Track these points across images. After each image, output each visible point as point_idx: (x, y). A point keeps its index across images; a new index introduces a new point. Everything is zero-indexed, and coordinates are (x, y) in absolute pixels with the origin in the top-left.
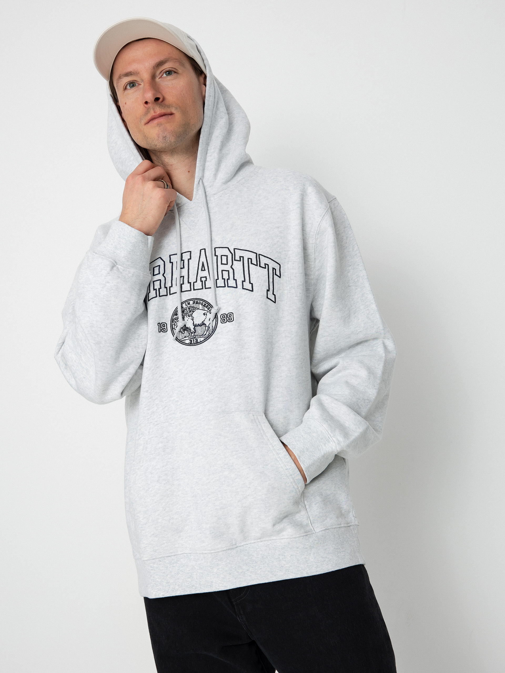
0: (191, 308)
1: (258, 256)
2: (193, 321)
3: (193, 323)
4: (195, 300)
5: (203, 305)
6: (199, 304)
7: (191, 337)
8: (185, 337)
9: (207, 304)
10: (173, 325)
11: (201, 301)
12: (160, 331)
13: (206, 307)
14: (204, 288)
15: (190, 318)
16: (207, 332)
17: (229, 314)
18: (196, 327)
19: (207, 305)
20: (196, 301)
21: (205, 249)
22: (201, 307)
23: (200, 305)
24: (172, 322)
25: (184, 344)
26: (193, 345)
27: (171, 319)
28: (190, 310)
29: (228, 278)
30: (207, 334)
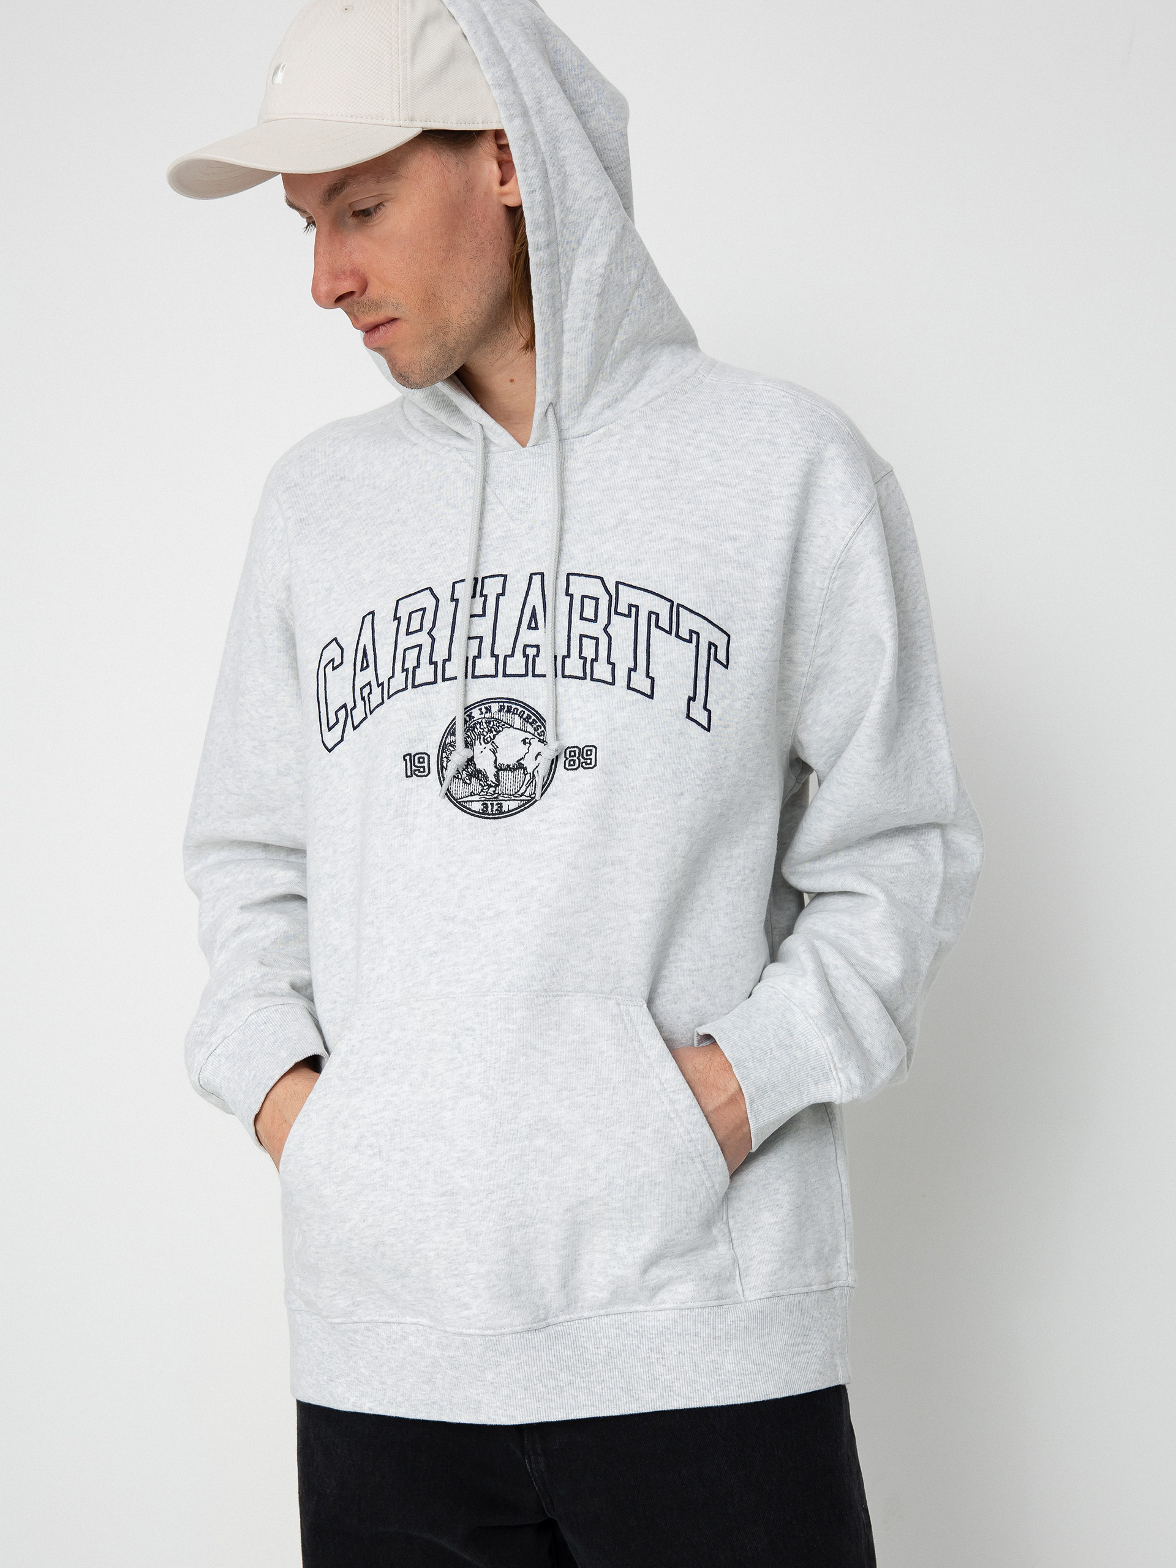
0: (493, 721)
1: (676, 609)
2: (495, 756)
3: (495, 762)
4: (504, 702)
5: (525, 716)
6: (513, 713)
7: (486, 796)
8: (472, 794)
9: (533, 717)
10: (445, 760)
11: (518, 707)
12: (409, 774)
13: (531, 724)
14: (530, 673)
15: (489, 746)
16: (527, 787)
17: (586, 748)
18: (500, 772)
19: (534, 720)
20: (508, 707)
21: (542, 574)
22: (517, 721)
23: (516, 716)
24: (443, 752)
25: (467, 811)
26: (490, 816)
27: (441, 744)
28: (491, 726)
29: (594, 658)
30: (527, 794)
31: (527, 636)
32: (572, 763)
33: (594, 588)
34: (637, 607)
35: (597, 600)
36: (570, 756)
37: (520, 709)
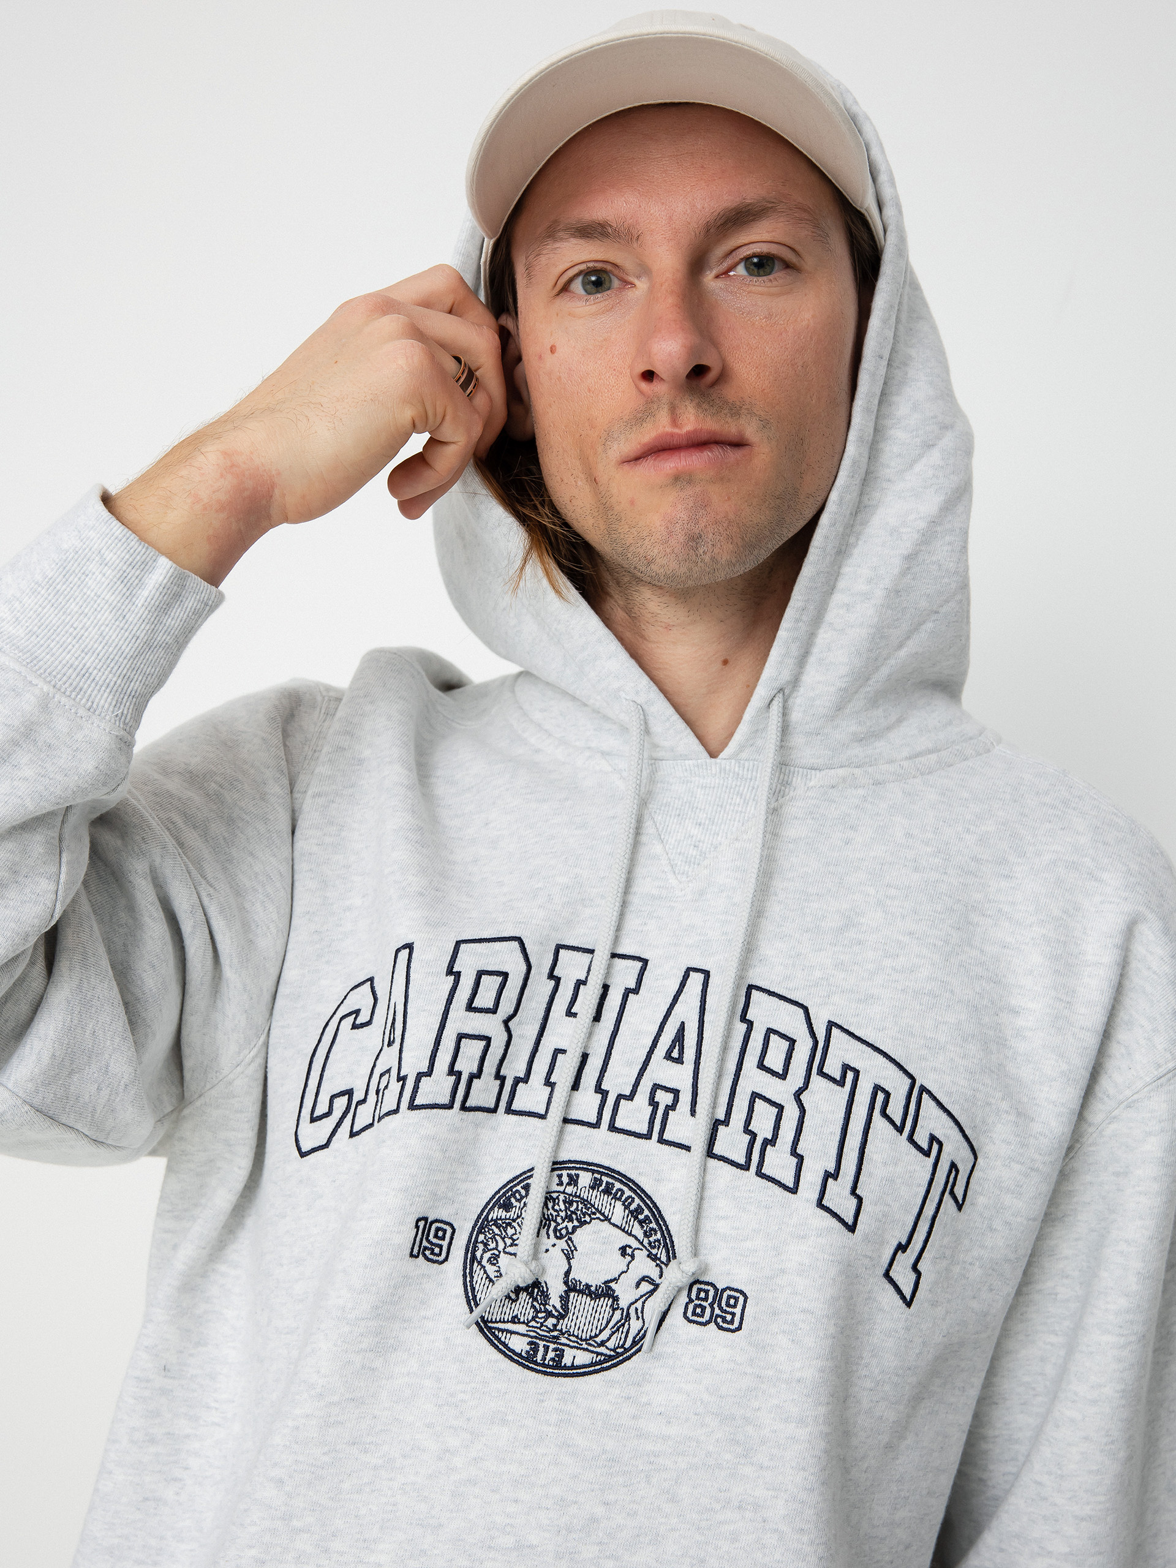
0: (577, 1202)
1: (918, 1092)
2: (569, 1263)
3: (567, 1273)
4: (602, 1174)
5: (632, 1207)
6: (615, 1198)
7: (538, 1331)
8: (515, 1320)
9: (646, 1212)
10: (481, 1246)
11: (625, 1189)
12: (415, 1252)
13: (641, 1222)
14: (655, 1136)
15: (562, 1244)
16: (613, 1333)
17: (728, 1292)
18: (572, 1295)
19: (647, 1217)
20: (607, 1183)
21: (707, 974)
22: (618, 1213)
23: (619, 1204)
24: (480, 1232)
25: (501, 1346)
26: (538, 1368)
27: (479, 1217)
28: (572, 1209)
29: (770, 1138)
30: (610, 1344)
31: (662, 1071)
32: (698, 1310)
33: (791, 1021)
34: (857, 1073)
35: (792, 1042)
36: (698, 1298)
37: (628, 1193)
